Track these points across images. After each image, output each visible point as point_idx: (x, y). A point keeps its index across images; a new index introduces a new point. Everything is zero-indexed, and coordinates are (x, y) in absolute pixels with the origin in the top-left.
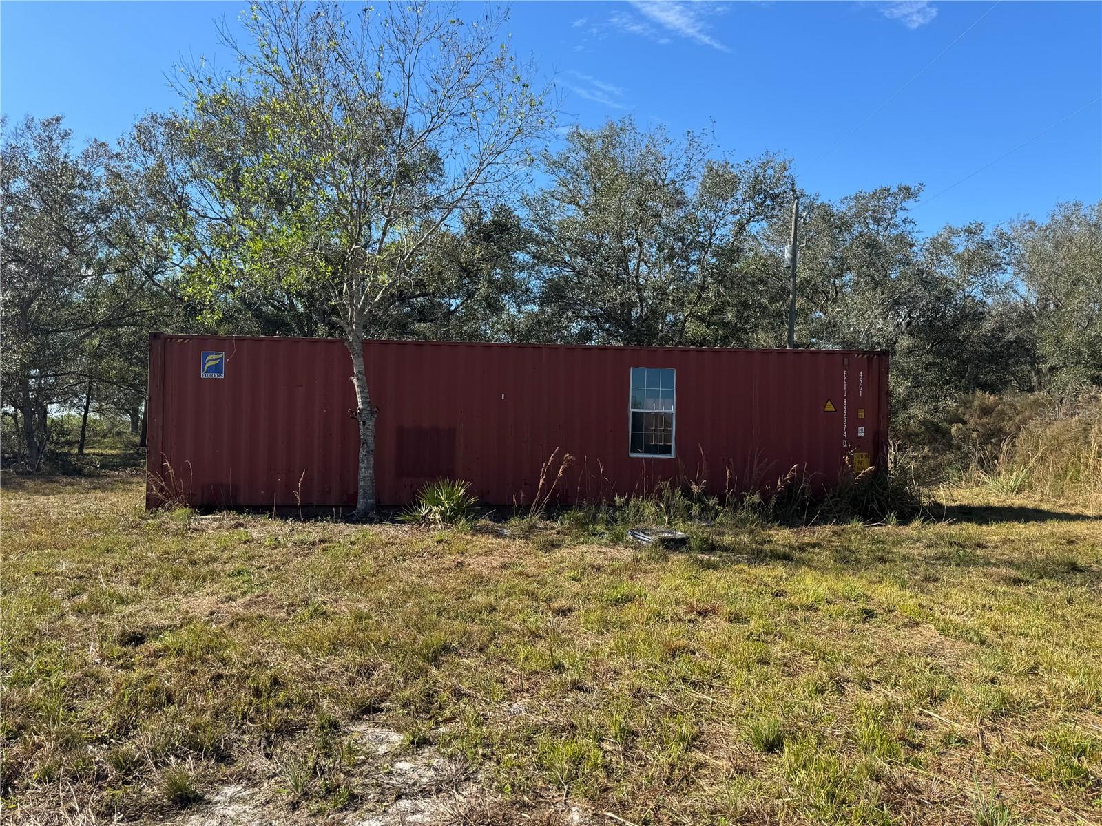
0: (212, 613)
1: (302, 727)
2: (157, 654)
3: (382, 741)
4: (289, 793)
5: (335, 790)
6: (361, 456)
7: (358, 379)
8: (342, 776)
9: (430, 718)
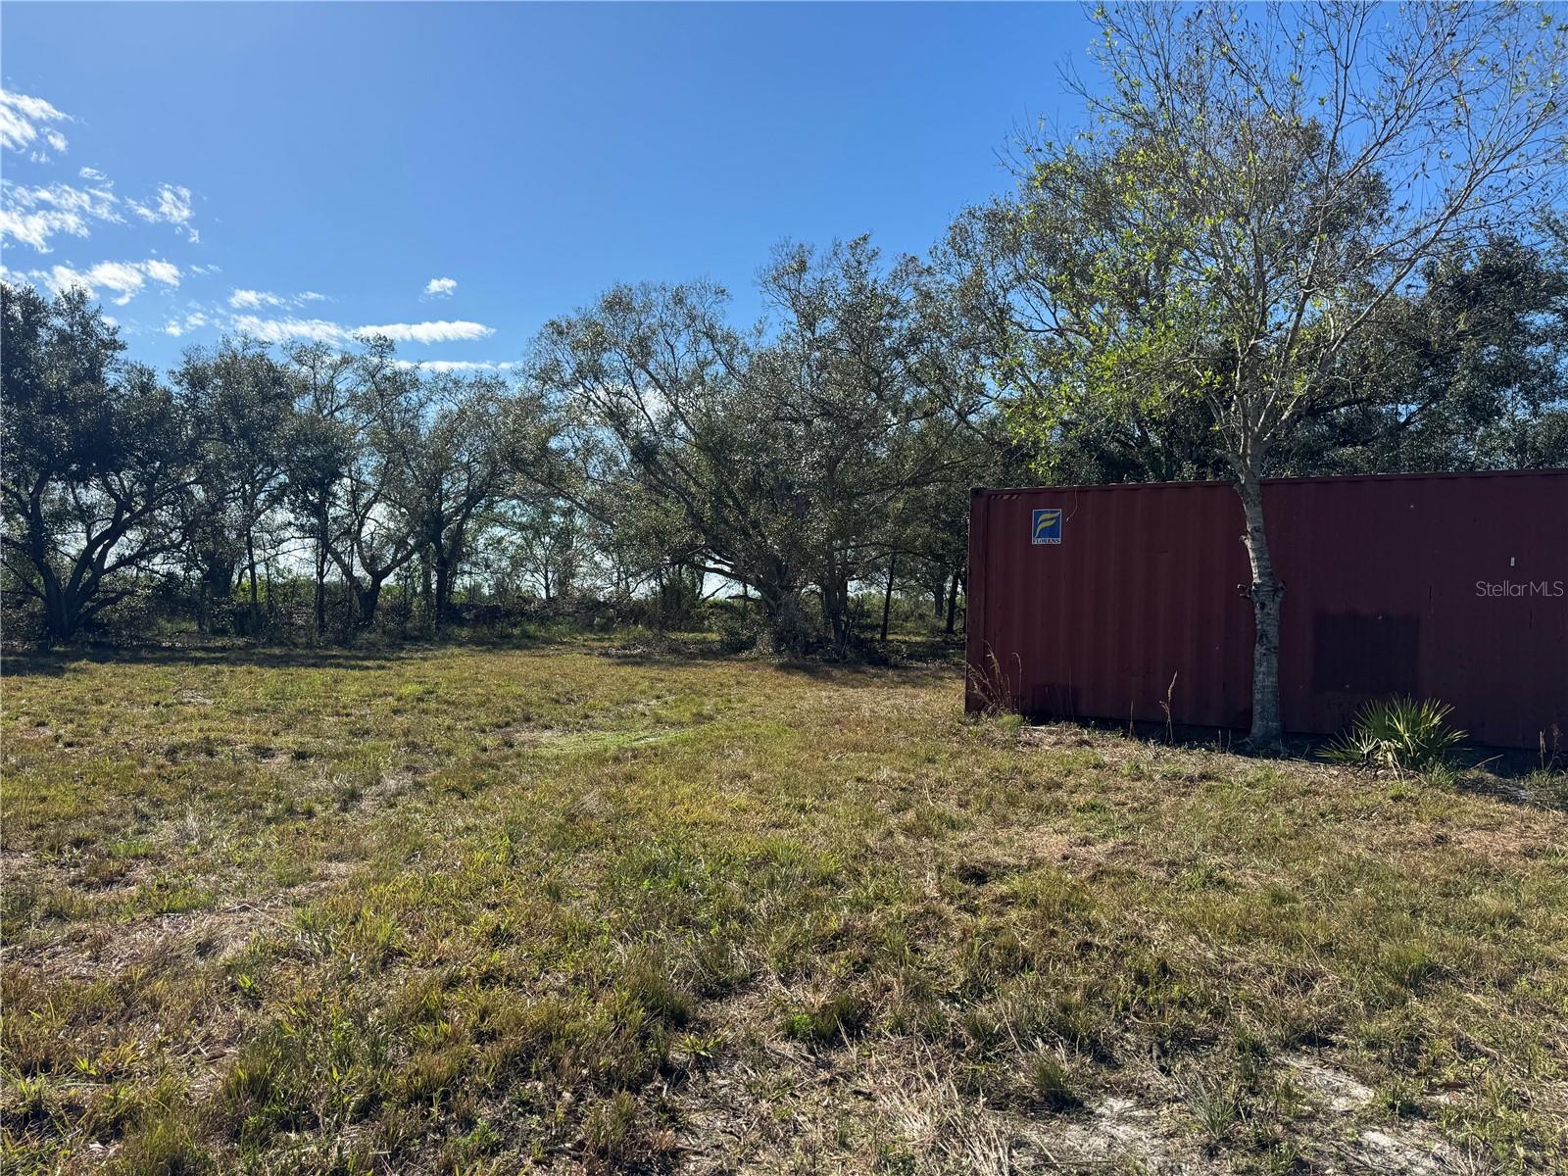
0: (1065, 858)
1: (1211, 1040)
2: (1004, 901)
3: (1337, 1092)
4: (1201, 1132)
5: (1273, 1146)
6: (1257, 655)
7: (1253, 539)
8: (1281, 1127)
9: (1419, 1075)
